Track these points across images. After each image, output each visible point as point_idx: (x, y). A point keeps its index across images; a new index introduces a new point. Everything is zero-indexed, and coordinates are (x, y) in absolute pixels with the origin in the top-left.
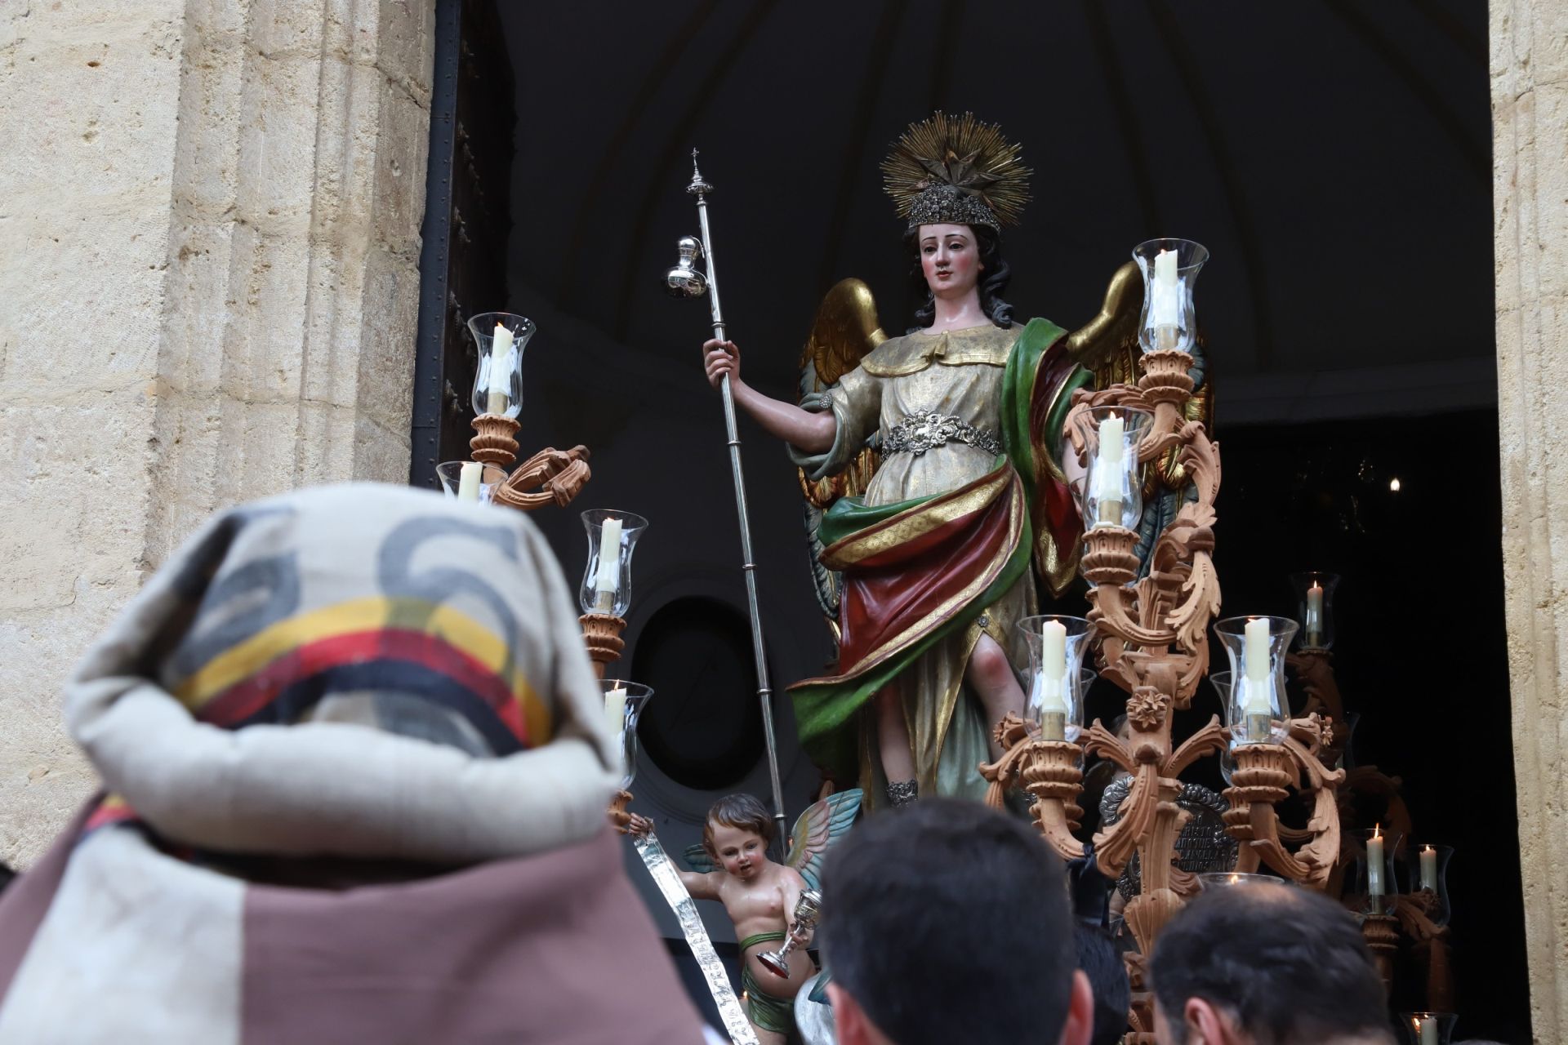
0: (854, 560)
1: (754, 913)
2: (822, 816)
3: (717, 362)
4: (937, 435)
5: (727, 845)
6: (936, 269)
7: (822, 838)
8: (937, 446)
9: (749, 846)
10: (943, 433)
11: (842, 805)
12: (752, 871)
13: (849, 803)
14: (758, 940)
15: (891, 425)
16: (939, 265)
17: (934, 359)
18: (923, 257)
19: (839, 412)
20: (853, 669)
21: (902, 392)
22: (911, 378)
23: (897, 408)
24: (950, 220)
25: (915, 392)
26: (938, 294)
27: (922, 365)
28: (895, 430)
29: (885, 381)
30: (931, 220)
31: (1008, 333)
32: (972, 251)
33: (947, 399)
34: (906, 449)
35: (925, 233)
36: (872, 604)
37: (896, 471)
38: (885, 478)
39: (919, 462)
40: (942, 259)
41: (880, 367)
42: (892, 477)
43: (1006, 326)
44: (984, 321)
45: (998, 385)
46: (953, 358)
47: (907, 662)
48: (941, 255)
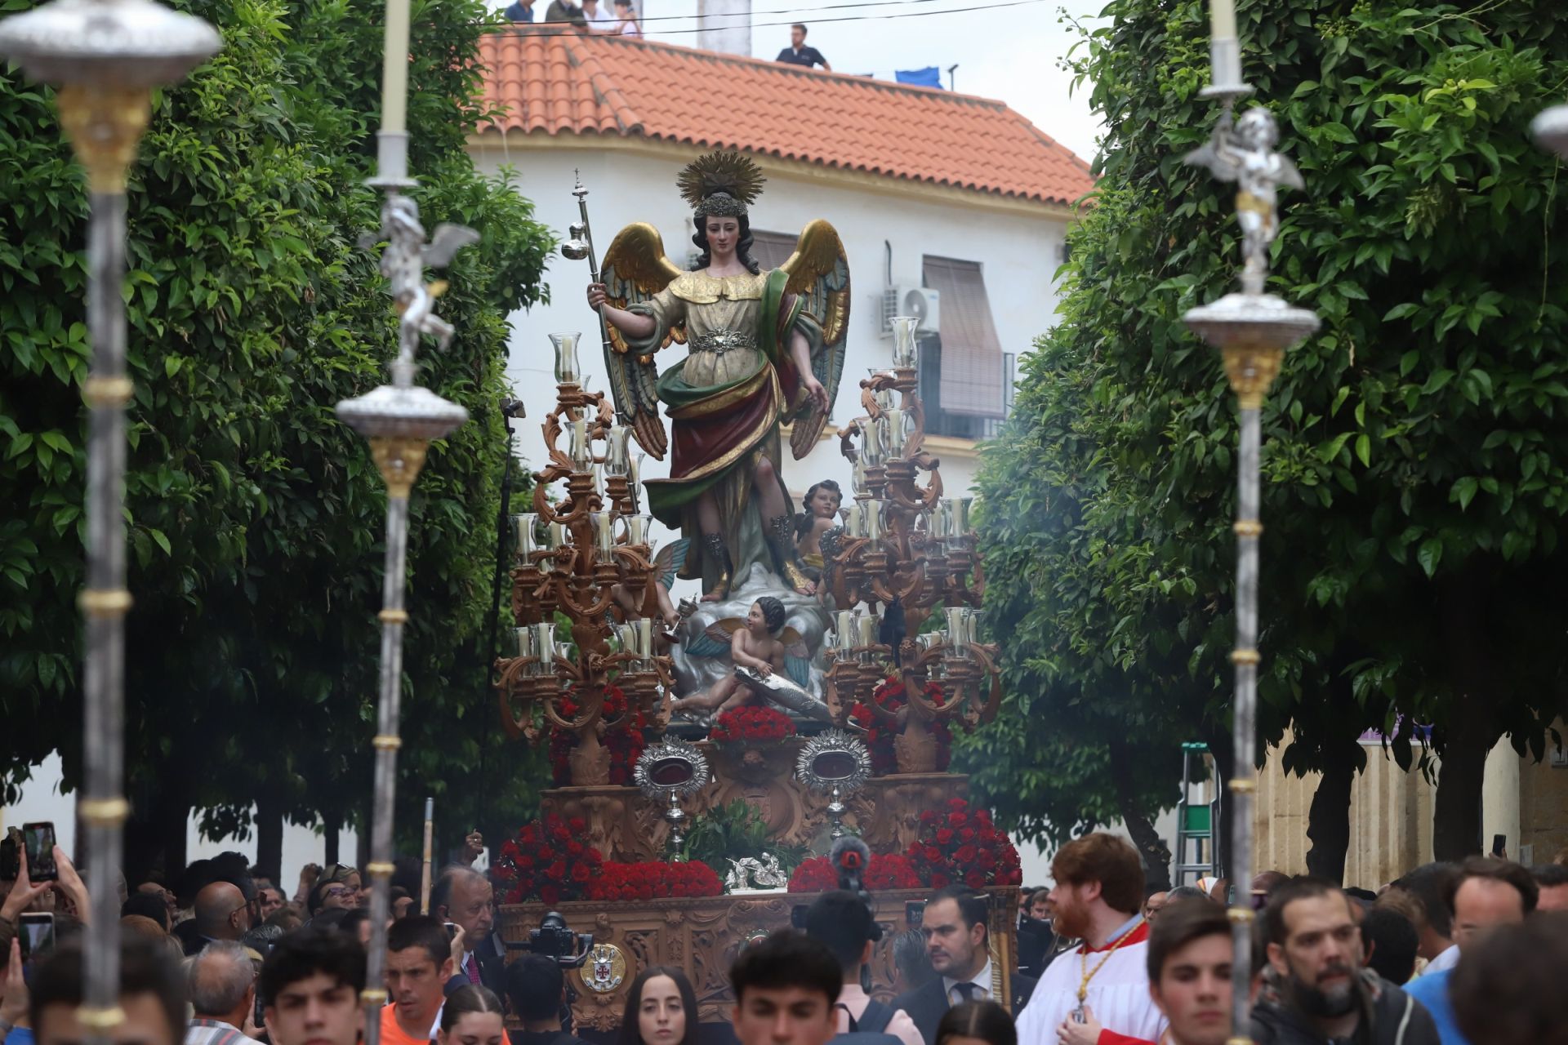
0: (692, 416)
4: (729, 343)
6: (718, 242)
8: (730, 349)
10: (733, 342)
15: (699, 334)
16: (721, 240)
17: (722, 297)
18: (709, 233)
19: (658, 318)
20: (691, 476)
21: (704, 315)
22: (709, 307)
23: (702, 325)
24: (727, 215)
25: (713, 316)
26: (716, 252)
27: (715, 300)
28: (703, 338)
29: (689, 305)
30: (716, 215)
31: (759, 277)
32: (737, 230)
33: (733, 322)
34: (712, 350)
35: (711, 221)
36: (698, 439)
37: (707, 363)
38: (700, 366)
39: (720, 359)
40: (723, 237)
41: (686, 295)
42: (705, 367)
43: (757, 274)
44: (742, 269)
45: (758, 312)
46: (733, 297)
47: (724, 474)
48: (722, 234)
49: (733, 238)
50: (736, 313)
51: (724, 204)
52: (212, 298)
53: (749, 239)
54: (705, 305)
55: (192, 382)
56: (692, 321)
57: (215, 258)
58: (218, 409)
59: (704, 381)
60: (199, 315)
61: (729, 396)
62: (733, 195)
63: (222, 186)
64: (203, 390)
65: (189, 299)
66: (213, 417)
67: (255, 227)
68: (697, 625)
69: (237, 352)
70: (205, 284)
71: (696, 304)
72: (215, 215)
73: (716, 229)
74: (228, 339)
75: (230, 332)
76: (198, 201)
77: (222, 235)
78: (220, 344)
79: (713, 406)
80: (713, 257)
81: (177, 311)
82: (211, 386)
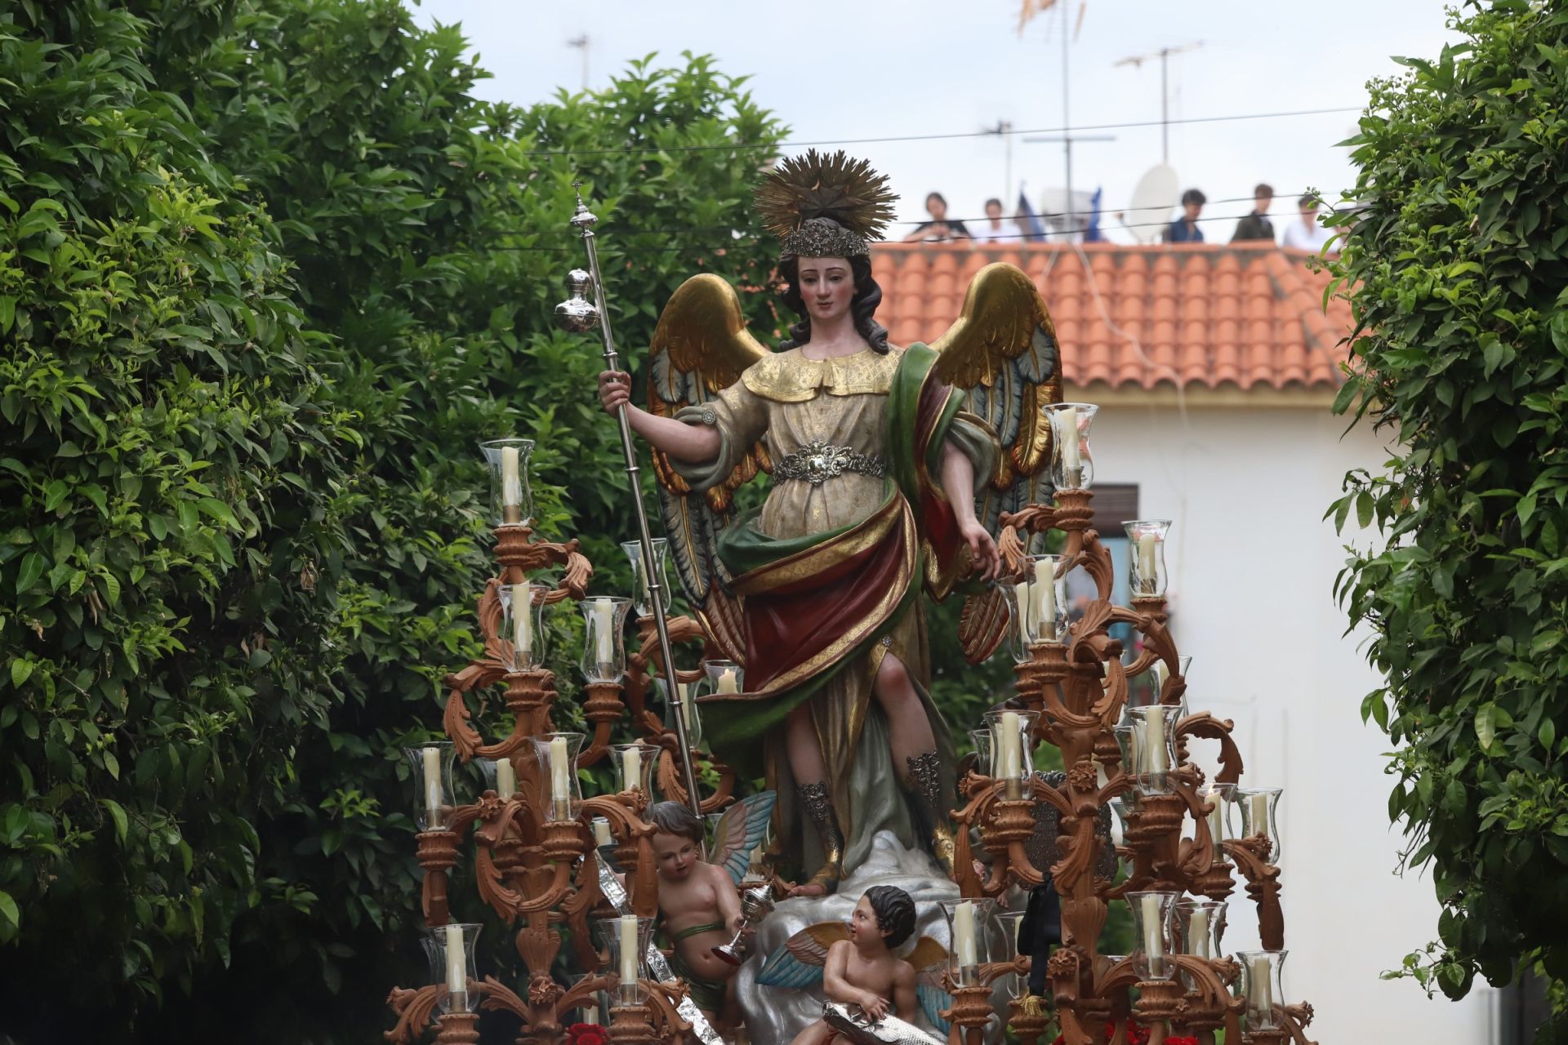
0: (767, 588)
1: (690, 908)
2: (739, 816)
3: (615, 394)
4: (832, 466)
5: (666, 851)
6: (816, 299)
7: (739, 837)
8: (834, 477)
9: (685, 850)
10: (838, 464)
11: (758, 806)
12: (686, 871)
13: (763, 803)
14: (692, 932)
15: (785, 453)
16: (821, 297)
17: (822, 390)
18: (803, 285)
19: (724, 428)
20: (768, 689)
21: (793, 423)
22: (802, 408)
23: (789, 437)
24: (830, 254)
25: (806, 422)
26: (817, 319)
27: (811, 395)
28: (791, 459)
29: (772, 405)
30: (812, 255)
31: (887, 357)
32: (849, 280)
33: (839, 430)
34: (804, 479)
35: (805, 264)
36: (780, 625)
37: (795, 499)
38: (785, 506)
39: (817, 494)
40: (822, 291)
41: (766, 390)
42: (792, 506)
43: (884, 352)
44: (861, 344)
45: (883, 414)
46: (840, 390)
47: (822, 682)
48: (822, 286)
49: (842, 293)
50: (845, 418)
51: (824, 236)
52: (77, 580)
53: (873, 296)
54: (795, 404)
55: (51, 692)
56: (775, 434)
57: (87, 528)
58: (90, 729)
59: (791, 530)
60: (60, 602)
61: (828, 553)
62: (843, 222)
63: (103, 431)
64: (69, 704)
65: (48, 581)
66: (81, 738)
67: (149, 483)
68: (777, 934)
69: (118, 652)
70: (71, 561)
71: (781, 403)
72: (94, 469)
73: (812, 279)
74: (108, 635)
75: (110, 626)
76: (67, 450)
77: (98, 496)
78: (94, 642)
79: (801, 570)
80: (814, 326)
81: (29, 597)
82: (80, 699)
